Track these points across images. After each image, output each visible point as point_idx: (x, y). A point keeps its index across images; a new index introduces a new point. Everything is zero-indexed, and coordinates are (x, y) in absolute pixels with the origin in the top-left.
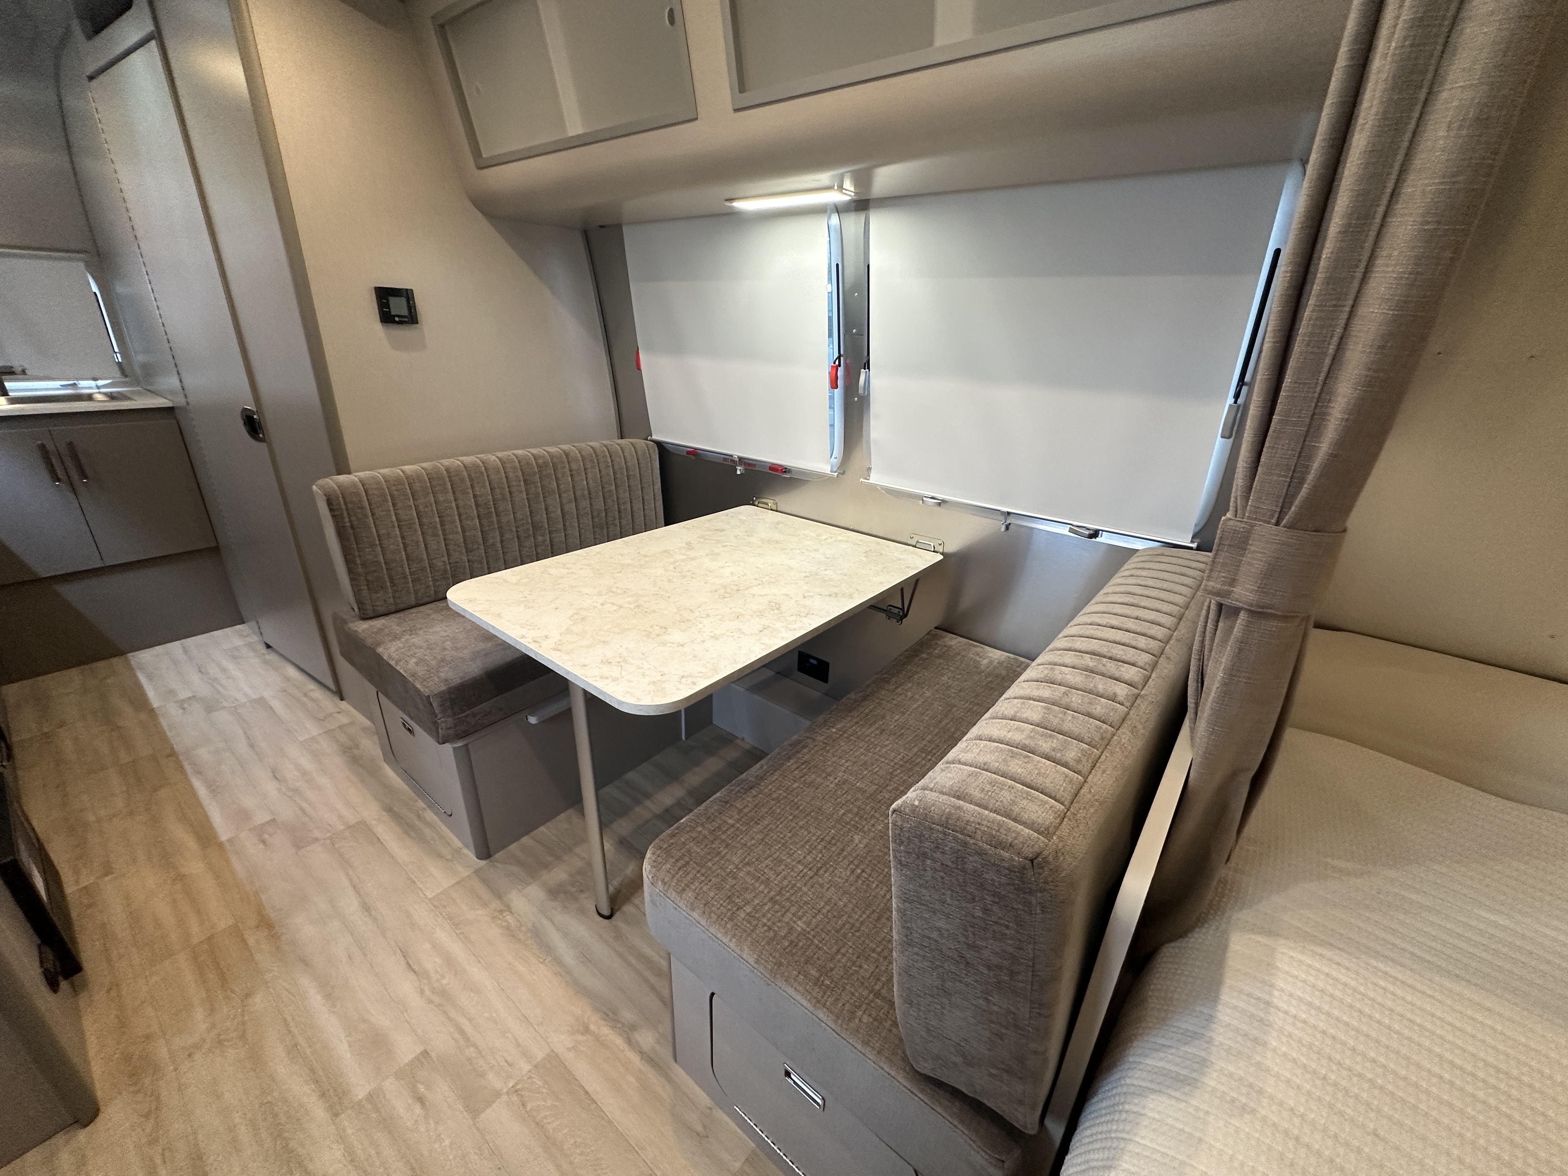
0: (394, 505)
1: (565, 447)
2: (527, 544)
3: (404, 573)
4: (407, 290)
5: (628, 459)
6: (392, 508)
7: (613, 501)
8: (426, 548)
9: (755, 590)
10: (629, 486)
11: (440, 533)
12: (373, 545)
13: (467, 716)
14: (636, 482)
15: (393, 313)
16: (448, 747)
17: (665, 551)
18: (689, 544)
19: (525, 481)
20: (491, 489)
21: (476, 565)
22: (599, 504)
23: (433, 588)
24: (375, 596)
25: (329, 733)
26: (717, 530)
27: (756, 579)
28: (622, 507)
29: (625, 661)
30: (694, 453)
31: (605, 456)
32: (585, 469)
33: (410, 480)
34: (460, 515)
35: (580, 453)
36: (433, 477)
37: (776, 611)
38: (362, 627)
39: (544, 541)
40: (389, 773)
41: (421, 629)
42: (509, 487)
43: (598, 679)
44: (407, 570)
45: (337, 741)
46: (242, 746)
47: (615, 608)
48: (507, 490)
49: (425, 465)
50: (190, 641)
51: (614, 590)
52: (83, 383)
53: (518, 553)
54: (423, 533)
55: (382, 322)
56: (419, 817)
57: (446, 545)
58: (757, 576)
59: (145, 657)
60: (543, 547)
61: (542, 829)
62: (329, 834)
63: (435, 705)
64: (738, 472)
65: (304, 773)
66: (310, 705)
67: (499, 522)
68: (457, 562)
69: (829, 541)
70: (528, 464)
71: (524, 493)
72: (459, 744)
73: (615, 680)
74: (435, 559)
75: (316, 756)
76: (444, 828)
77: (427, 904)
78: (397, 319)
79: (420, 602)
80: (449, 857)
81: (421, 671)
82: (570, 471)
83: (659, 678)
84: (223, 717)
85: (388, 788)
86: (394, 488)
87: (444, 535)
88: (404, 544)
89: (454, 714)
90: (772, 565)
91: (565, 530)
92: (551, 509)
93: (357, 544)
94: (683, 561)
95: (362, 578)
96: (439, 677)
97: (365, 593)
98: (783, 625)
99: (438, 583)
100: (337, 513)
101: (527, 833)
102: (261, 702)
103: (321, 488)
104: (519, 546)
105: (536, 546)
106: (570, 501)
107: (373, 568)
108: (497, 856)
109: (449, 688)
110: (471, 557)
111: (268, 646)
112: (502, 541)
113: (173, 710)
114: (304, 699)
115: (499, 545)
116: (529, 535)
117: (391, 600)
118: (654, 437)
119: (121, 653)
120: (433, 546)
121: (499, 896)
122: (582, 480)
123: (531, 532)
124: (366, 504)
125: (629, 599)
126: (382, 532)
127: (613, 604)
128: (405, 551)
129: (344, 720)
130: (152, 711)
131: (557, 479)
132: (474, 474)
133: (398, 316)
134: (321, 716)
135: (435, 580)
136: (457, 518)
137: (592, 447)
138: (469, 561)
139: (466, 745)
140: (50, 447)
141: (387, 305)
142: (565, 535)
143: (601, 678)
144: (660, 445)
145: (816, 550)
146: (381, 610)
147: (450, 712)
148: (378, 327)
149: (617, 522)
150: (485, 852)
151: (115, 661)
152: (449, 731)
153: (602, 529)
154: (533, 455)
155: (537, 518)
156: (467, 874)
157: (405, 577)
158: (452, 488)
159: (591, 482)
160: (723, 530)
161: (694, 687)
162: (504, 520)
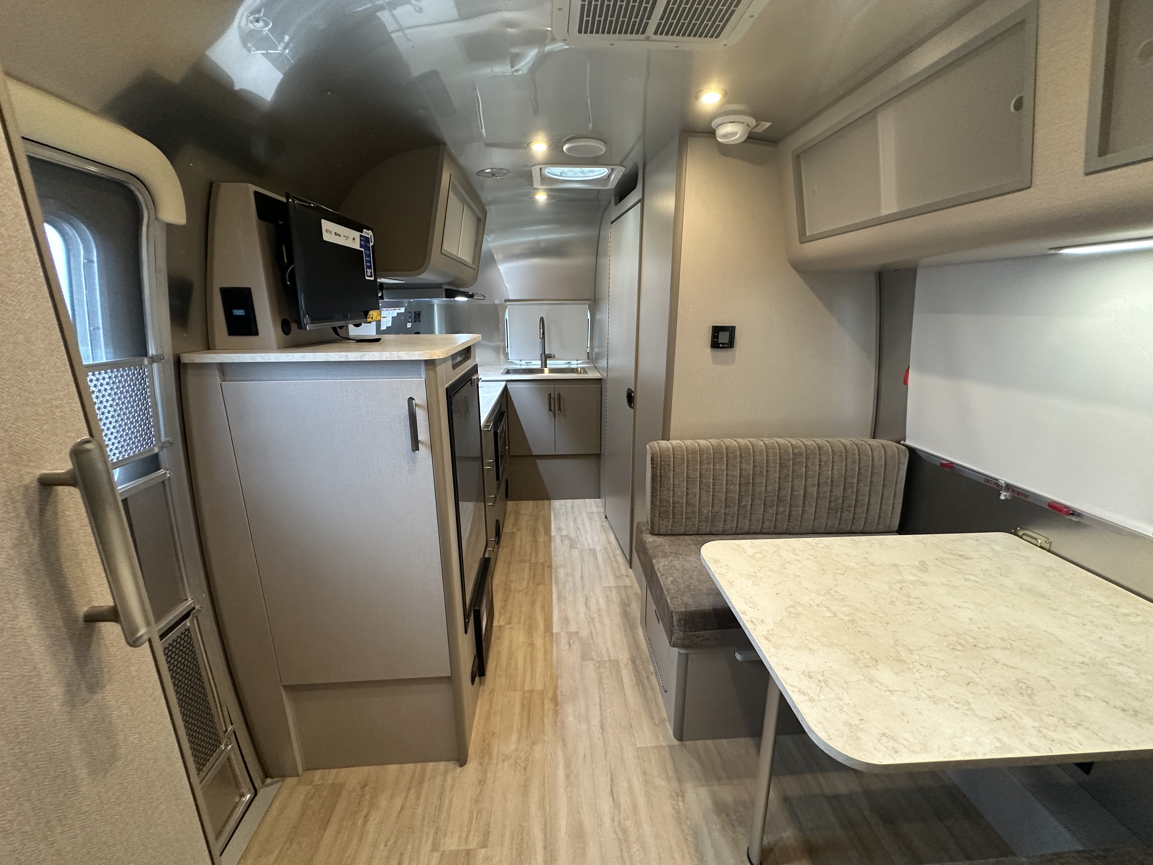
0: (688, 466)
1: (819, 441)
2: (770, 511)
3: (682, 512)
4: (732, 327)
5: (876, 459)
6: (686, 469)
7: (853, 492)
8: (700, 498)
9: (998, 654)
10: (871, 482)
11: (711, 490)
12: (668, 490)
13: (692, 636)
14: (879, 480)
15: (719, 342)
16: (675, 651)
17: (895, 565)
18: (923, 563)
19: (780, 464)
20: (754, 466)
21: (729, 518)
22: (839, 492)
23: (697, 526)
24: (661, 522)
25: (618, 587)
26: (961, 556)
27: (1003, 639)
28: (860, 498)
29: (826, 682)
30: (950, 466)
31: (854, 454)
32: (833, 462)
33: (702, 451)
34: (727, 482)
35: (832, 448)
36: (717, 452)
37: (1026, 698)
38: (649, 539)
39: (785, 511)
40: (640, 632)
41: (682, 554)
42: (767, 466)
43: (796, 690)
44: (684, 511)
45: (621, 596)
46: (578, 576)
47: (828, 614)
48: (765, 469)
49: (712, 441)
50: (576, 501)
51: (833, 593)
52: (573, 362)
53: (762, 516)
54: (700, 488)
55: (711, 347)
56: (648, 678)
57: (713, 499)
58: (1005, 635)
59: (557, 504)
60: (782, 516)
61: (724, 741)
62: (599, 659)
63: (674, 619)
64: (1002, 497)
65: (599, 610)
66: (615, 564)
67: (753, 490)
68: (716, 513)
69: (1132, 619)
70: (787, 452)
71: (778, 474)
72: (683, 651)
73: (811, 700)
74: (702, 507)
75: (608, 600)
76: (660, 696)
77: (634, 749)
78: (721, 345)
79: (687, 533)
80: (657, 722)
81: (673, 589)
82: (820, 461)
83: (857, 722)
84: (575, 553)
85: (637, 647)
86: (690, 456)
87: (713, 492)
88: (687, 493)
89: (685, 631)
90: (1028, 627)
91: (803, 506)
92: (796, 488)
93: (660, 487)
94: (912, 583)
95: (657, 509)
96: (682, 600)
97: (657, 519)
98: (1036, 724)
99: (702, 524)
100: (655, 466)
101: (712, 739)
102: (593, 552)
103: (651, 448)
104: (764, 511)
105: (777, 514)
106: (813, 485)
107: (665, 504)
108: (687, 743)
109: (687, 611)
110: (727, 512)
111: (606, 517)
112: (751, 505)
113: (558, 540)
114: (613, 559)
115: (749, 507)
116: (774, 505)
117: (670, 527)
118: (908, 442)
119: (549, 499)
120: (704, 499)
121: (680, 781)
122: (828, 470)
123: (775, 503)
124: (672, 464)
125: (845, 609)
126: (676, 482)
127: (828, 609)
128: (686, 497)
129: (628, 583)
130: (550, 537)
131: (806, 466)
132: (744, 453)
133: (722, 344)
134: (618, 574)
135: (700, 521)
136: (725, 482)
137: (843, 445)
138: (725, 514)
139: (688, 654)
140: (552, 395)
141: (717, 337)
142: (803, 511)
143: (799, 691)
144: (913, 452)
145: (1106, 627)
146: (663, 531)
147: (682, 628)
148: (709, 350)
149: (852, 509)
150: (680, 735)
151: (546, 502)
152: (679, 641)
153: (837, 512)
154: (792, 445)
155: (783, 493)
156: (664, 744)
157: (682, 515)
158: (727, 461)
159: (836, 472)
160: (968, 558)
161: (895, 756)
162: (757, 490)
